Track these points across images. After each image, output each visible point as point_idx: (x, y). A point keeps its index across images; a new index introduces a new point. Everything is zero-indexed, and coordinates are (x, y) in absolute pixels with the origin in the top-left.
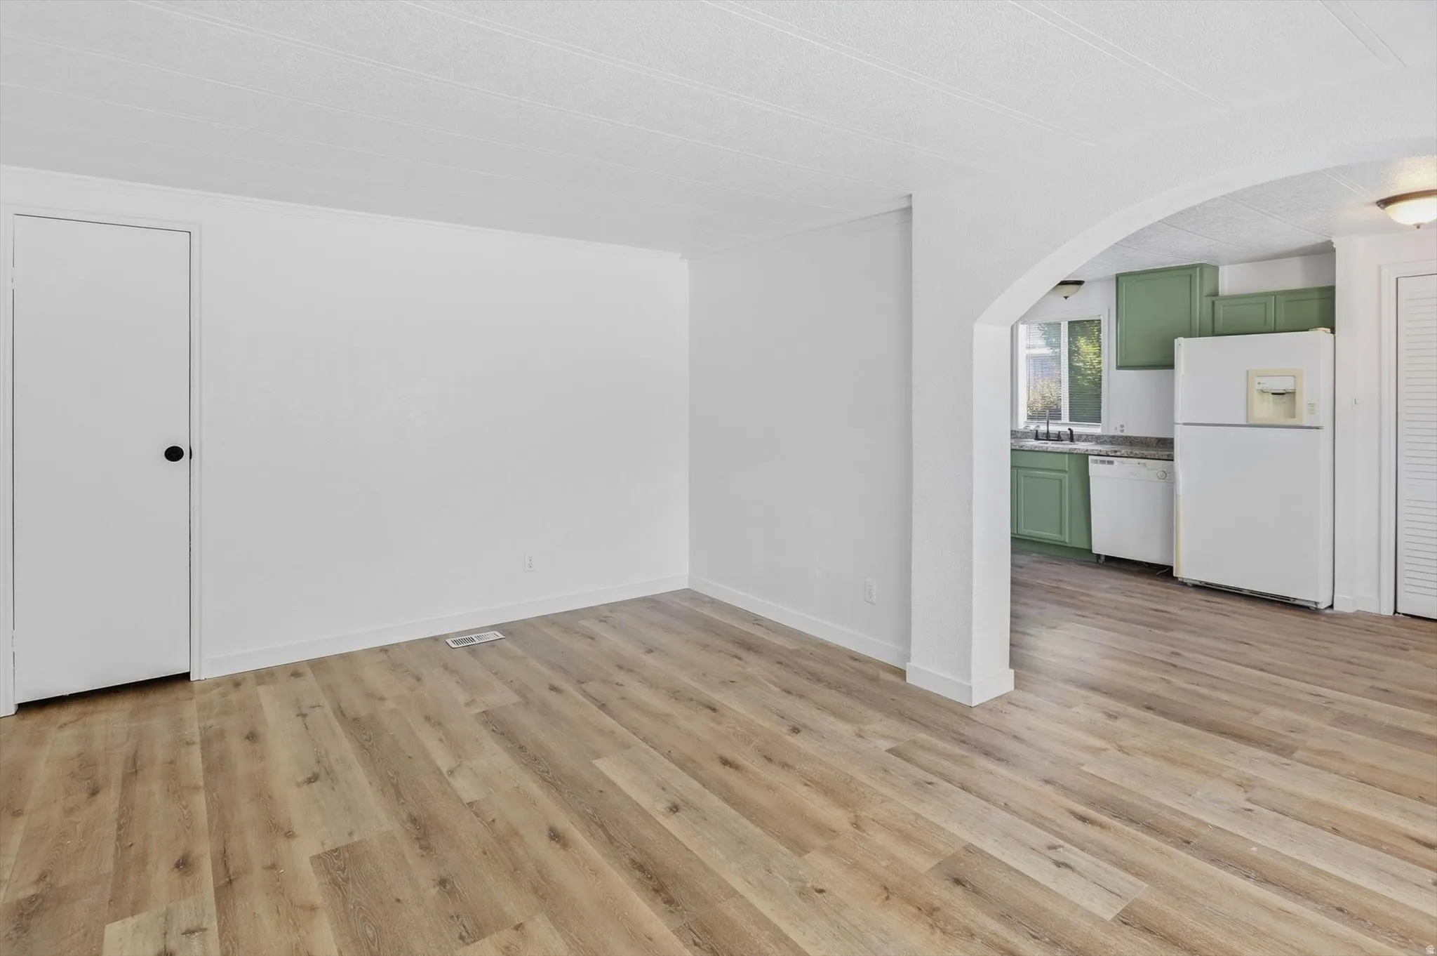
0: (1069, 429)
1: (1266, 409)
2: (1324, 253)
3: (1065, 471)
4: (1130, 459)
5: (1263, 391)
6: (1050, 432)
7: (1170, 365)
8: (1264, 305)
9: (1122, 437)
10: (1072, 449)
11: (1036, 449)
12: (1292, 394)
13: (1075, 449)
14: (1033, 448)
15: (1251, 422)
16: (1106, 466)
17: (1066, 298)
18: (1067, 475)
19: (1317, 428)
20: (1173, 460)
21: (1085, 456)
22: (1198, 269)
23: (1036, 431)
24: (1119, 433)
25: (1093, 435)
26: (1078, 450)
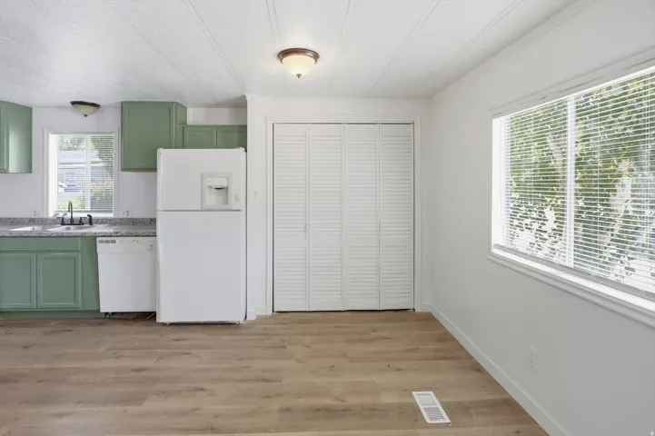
0: (88, 216)
1: (212, 199)
2: (240, 105)
3: (77, 251)
4: (127, 238)
5: (210, 187)
6: (73, 218)
7: (155, 169)
9: (127, 219)
10: (83, 233)
11: (53, 235)
12: (227, 188)
15: (204, 208)
16: (110, 244)
18: (80, 255)
19: (238, 210)
20: (155, 237)
21: (94, 238)
22: (174, 105)
23: (63, 218)
24: (126, 217)
25: (107, 219)
26: (88, 234)
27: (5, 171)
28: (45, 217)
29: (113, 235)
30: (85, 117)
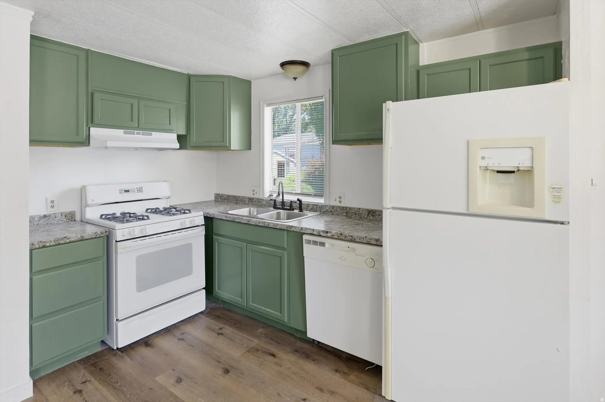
0: (298, 200)
3: (283, 249)
4: (340, 242)
5: (486, 169)
6: (284, 201)
8: (469, 70)
9: (339, 207)
10: (289, 226)
11: (260, 224)
12: (529, 172)
13: (292, 227)
14: (257, 224)
15: (472, 211)
16: (319, 247)
17: (295, 79)
18: (286, 253)
19: (562, 223)
20: (381, 246)
21: (300, 236)
22: (403, 37)
23: (275, 200)
24: (337, 204)
25: (317, 205)
26: (294, 228)
27: (227, 148)
28: (261, 197)
29: (321, 234)
30: (295, 80)
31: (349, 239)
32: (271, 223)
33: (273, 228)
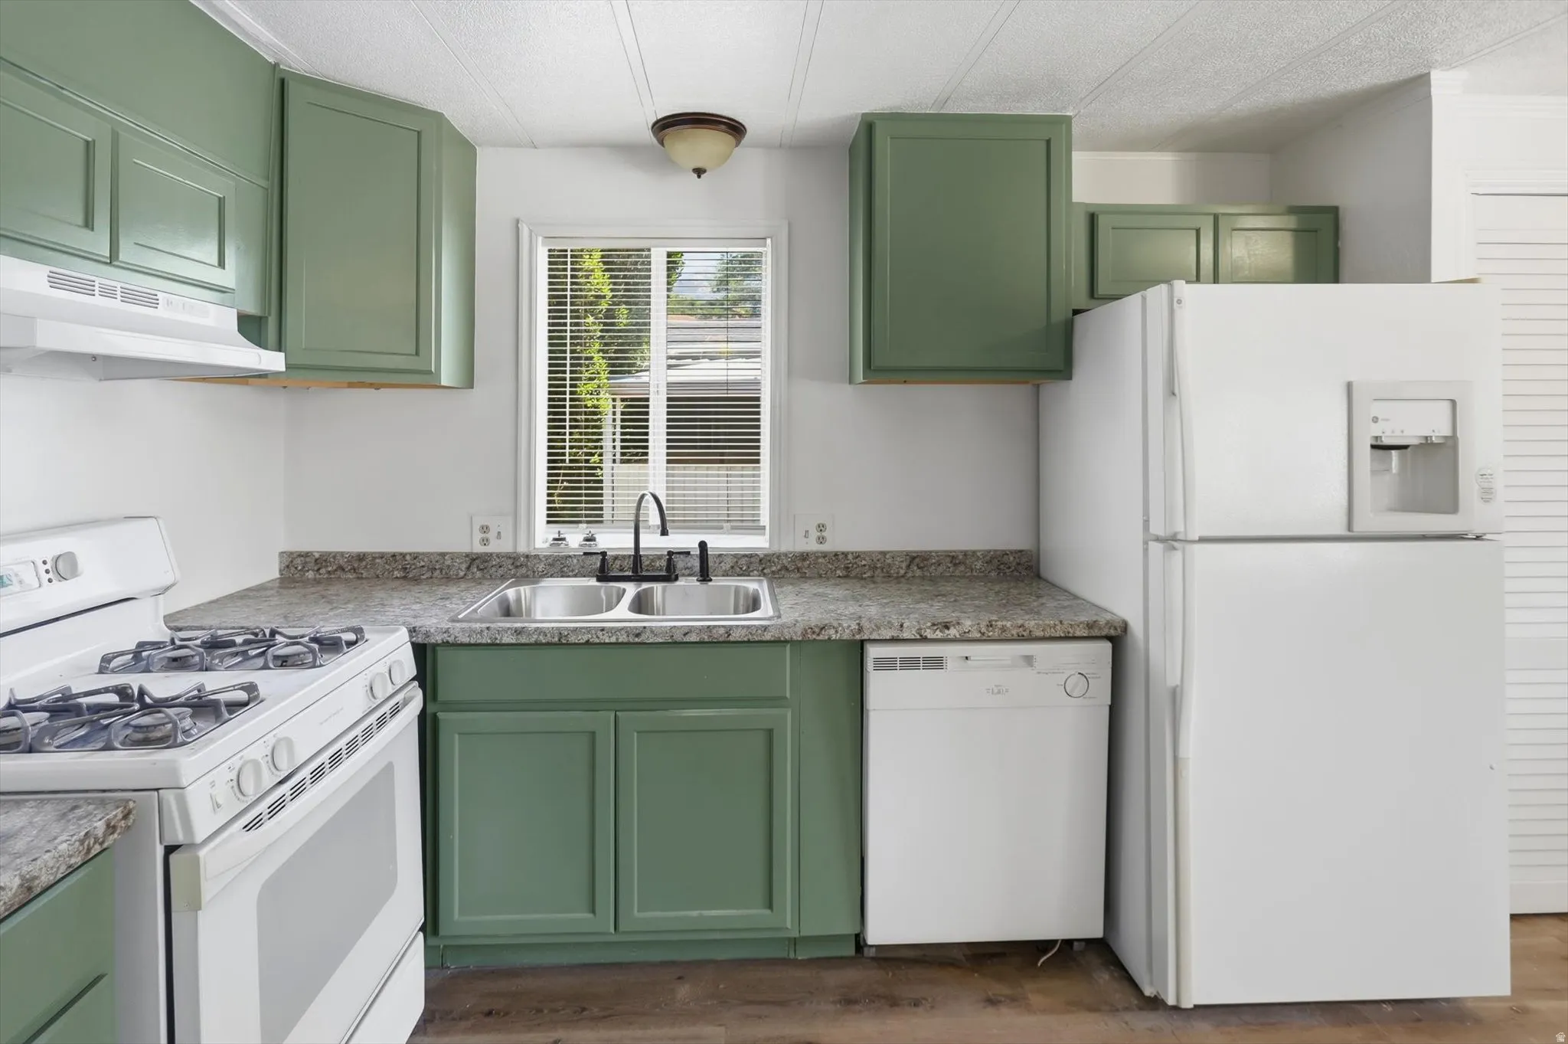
0: (695, 545)
3: (777, 701)
6: (644, 553)
8: (1195, 232)
14: (678, 637)
17: (699, 172)
18: (788, 714)
22: (1064, 127)
23: (604, 555)
24: (816, 547)
25: (751, 556)
26: (832, 631)
27: (426, 379)
28: (522, 549)
29: (929, 634)
30: (699, 177)
31: (1013, 635)
32: (737, 626)
33: (749, 642)
